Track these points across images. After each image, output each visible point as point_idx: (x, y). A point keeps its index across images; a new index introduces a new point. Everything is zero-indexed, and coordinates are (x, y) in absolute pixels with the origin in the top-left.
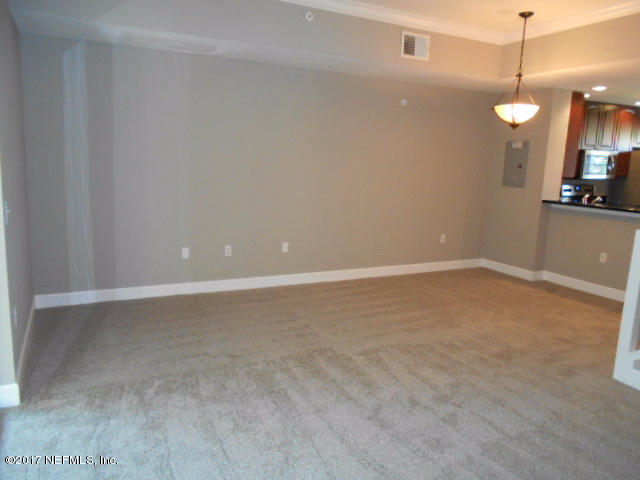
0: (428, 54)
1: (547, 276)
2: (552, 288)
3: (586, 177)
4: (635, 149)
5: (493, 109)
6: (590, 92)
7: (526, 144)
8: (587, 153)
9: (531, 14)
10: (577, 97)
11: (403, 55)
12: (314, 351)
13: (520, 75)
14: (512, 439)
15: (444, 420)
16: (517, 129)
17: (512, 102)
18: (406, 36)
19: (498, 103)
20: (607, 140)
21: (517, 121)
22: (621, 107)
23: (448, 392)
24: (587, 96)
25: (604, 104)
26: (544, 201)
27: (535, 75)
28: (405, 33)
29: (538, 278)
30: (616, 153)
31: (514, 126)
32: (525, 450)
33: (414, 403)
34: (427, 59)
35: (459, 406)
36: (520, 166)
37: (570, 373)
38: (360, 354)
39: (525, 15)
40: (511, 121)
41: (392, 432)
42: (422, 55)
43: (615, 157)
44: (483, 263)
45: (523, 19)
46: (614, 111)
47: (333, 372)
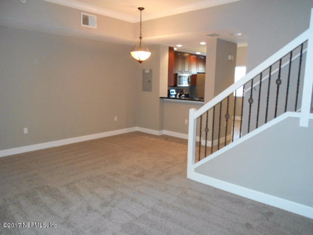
0: (96, 25)
1: (165, 132)
2: (167, 138)
3: (179, 85)
4: (198, 73)
5: (130, 53)
6: (177, 47)
7: (151, 71)
8: (179, 75)
9: (143, 9)
10: (171, 49)
11: (82, 25)
12: (36, 188)
13: (141, 38)
14: (137, 218)
15: (104, 216)
16: (142, 63)
17: (138, 50)
18: (83, 15)
19: (132, 51)
20: (187, 70)
21: (141, 60)
22: (191, 54)
23: (109, 200)
24: (175, 49)
25: (184, 53)
26: (161, 98)
27: (149, 38)
28: (82, 14)
29: (161, 134)
30: (190, 75)
31: (140, 62)
32: (143, 223)
33: (89, 209)
34: (95, 27)
35: (114, 206)
36: (149, 82)
37: (169, 179)
38: (64, 186)
39: (141, 9)
40: (138, 59)
41: (74, 229)
42: (93, 26)
43: (190, 76)
44: (137, 129)
45: (140, 11)
46: (188, 56)
47: (46, 199)
